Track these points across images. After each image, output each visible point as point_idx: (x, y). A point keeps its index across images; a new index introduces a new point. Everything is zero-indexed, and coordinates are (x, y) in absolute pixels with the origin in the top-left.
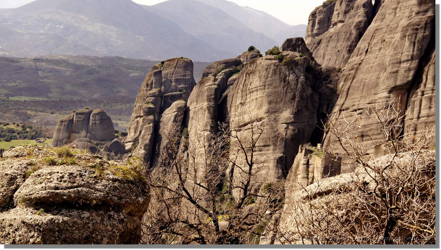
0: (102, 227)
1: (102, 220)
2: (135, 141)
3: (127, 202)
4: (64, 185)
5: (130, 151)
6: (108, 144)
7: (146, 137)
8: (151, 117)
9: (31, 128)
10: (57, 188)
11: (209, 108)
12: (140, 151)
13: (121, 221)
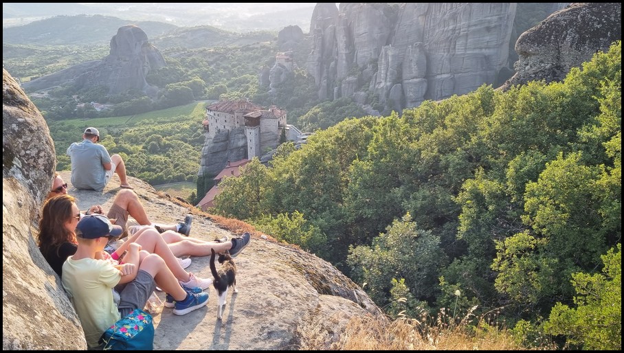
11: (344, 29)
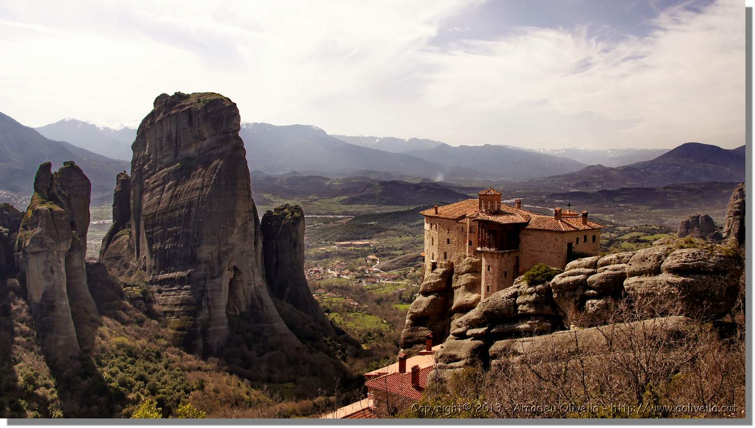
0: (715, 284)
1: (714, 280)
2: (729, 232)
3: (729, 269)
4: (690, 260)
5: (726, 238)
6: (712, 234)
7: (736, 229)
8: (738, 217)
9: (664, 227)
10: (685, 262)
12: (733, 238)
13: (727, 281)
